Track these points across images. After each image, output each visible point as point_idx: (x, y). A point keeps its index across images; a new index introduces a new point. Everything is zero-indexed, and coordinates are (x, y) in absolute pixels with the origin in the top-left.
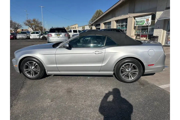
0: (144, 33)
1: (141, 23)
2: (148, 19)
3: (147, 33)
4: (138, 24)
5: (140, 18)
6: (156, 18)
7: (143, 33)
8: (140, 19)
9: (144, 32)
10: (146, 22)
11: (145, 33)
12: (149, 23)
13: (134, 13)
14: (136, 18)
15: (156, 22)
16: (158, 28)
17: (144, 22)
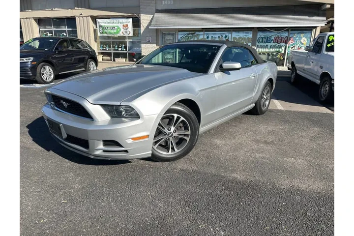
0: (120, 49)
1: (112, 31)
2: (127, 25)
3: (126, 50)
4: (106, 33)
5: (108, 20)
6: (141, 25)
7: (118, 50)
8: (109, 23)
9: (119, 47)
10: (122, 30)
11: (122, 50)
12: (129, 33)
13: (89, 8)
14: (98, 20)
15: (142, 31)
16: (149, 42)
17: (120, 30)
